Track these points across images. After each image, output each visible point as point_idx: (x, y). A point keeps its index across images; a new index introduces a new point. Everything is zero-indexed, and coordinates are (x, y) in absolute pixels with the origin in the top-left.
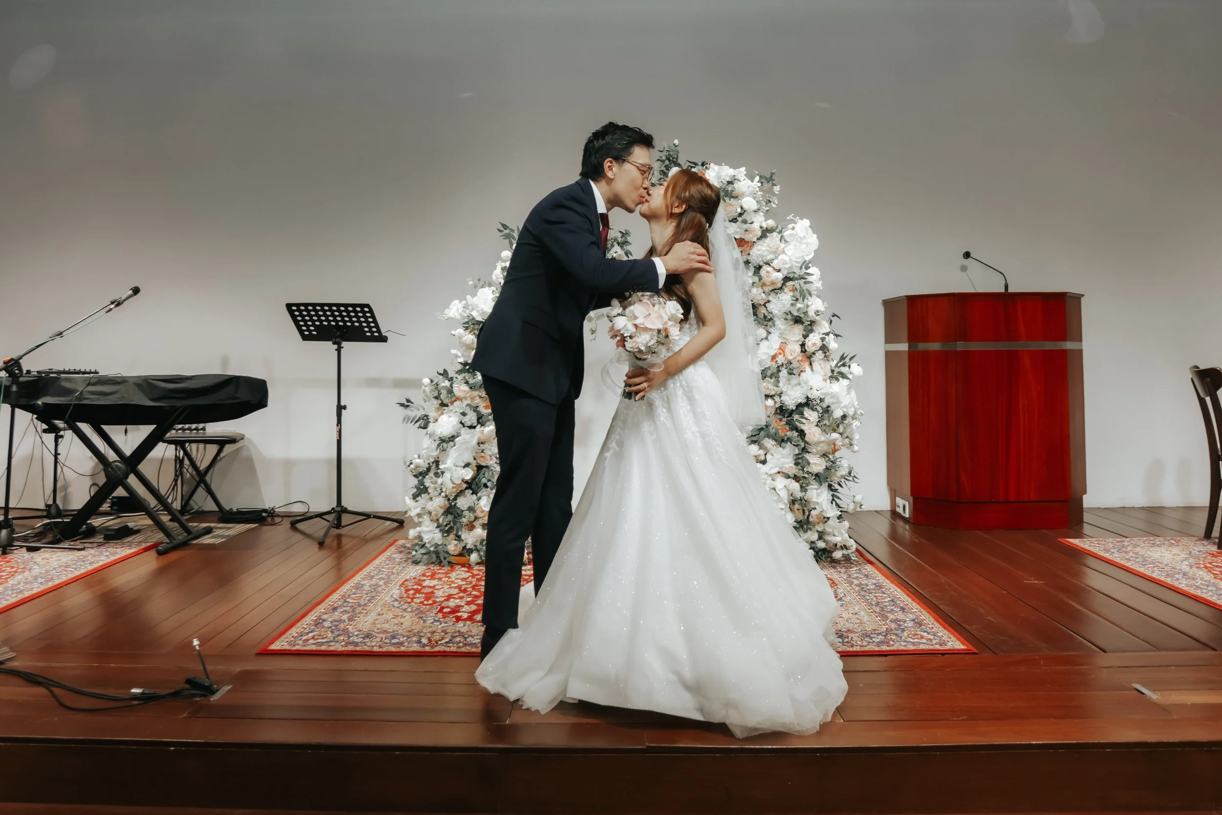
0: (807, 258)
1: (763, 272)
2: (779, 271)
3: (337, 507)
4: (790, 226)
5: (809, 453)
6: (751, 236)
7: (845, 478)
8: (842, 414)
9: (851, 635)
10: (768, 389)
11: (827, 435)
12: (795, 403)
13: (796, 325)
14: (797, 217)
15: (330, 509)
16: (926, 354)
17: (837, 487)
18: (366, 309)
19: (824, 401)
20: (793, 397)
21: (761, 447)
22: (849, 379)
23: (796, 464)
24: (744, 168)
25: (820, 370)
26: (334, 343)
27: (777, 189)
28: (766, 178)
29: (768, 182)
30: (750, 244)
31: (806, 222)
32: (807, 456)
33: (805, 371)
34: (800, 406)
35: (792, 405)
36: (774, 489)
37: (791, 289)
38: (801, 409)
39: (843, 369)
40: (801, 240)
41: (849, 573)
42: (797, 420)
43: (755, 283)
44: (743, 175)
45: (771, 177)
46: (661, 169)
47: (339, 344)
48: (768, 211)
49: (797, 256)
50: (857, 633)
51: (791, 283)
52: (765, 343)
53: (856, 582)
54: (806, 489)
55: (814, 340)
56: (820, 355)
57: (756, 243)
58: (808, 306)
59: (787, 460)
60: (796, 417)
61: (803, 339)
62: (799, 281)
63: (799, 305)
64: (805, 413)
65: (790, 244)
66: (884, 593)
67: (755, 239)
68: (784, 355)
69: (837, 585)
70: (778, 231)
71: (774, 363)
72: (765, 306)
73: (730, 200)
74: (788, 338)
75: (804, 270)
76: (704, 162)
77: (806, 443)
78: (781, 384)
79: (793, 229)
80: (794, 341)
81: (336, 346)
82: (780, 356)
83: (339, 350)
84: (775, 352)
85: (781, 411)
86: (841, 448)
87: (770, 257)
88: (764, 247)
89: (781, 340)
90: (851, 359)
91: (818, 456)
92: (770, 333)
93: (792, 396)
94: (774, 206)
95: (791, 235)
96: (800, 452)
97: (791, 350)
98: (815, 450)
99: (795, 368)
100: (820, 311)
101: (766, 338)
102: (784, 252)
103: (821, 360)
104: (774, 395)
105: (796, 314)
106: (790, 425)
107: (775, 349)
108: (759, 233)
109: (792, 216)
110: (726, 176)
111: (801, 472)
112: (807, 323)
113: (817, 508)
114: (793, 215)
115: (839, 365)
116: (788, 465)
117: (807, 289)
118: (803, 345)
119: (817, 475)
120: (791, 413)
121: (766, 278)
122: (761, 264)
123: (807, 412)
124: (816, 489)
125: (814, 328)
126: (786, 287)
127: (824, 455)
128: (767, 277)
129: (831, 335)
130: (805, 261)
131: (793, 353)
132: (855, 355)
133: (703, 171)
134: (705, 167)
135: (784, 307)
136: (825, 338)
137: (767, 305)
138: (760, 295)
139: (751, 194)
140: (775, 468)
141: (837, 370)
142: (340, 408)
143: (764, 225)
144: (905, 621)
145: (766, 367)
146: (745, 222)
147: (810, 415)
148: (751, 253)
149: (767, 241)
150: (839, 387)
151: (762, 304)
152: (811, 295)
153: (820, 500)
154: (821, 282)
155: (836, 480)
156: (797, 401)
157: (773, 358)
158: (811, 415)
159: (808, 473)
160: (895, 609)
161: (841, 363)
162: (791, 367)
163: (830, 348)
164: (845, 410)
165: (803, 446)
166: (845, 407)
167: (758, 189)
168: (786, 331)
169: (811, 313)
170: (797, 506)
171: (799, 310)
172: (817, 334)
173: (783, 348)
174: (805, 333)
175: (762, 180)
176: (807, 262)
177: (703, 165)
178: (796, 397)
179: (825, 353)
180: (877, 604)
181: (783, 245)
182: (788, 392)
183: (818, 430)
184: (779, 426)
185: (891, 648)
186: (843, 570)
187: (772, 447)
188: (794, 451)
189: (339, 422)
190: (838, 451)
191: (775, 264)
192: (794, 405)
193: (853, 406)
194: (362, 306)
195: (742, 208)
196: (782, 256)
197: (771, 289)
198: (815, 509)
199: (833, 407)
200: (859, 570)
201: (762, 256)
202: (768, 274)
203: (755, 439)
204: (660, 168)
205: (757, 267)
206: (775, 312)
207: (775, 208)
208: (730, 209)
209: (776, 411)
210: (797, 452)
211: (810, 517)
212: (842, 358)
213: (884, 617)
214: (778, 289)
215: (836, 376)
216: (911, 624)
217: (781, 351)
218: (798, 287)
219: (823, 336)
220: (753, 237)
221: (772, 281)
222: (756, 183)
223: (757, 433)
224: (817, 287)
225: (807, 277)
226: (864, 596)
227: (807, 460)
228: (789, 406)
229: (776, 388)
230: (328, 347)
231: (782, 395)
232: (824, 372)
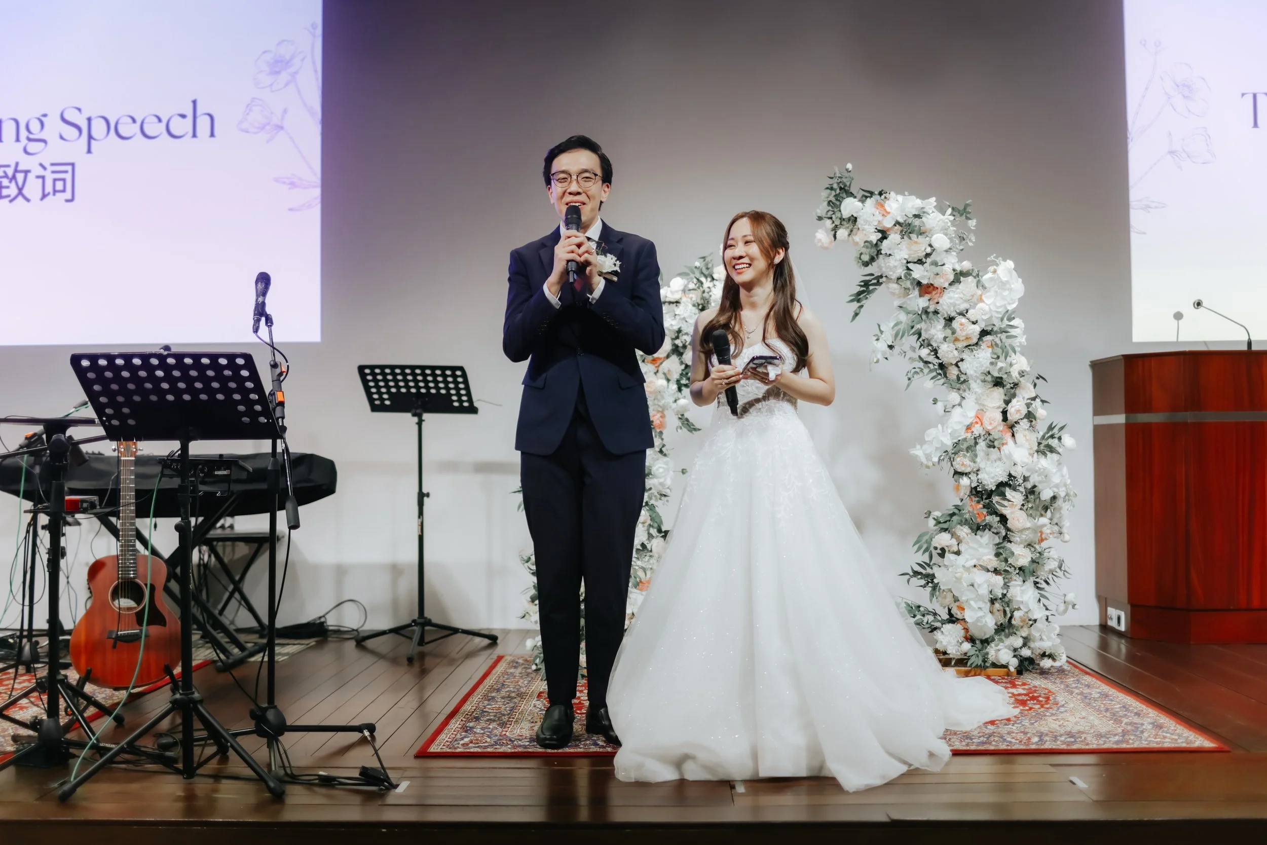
0: (1011, 308)
1: (955, 324)
2: (974, 323)
3: (419, 618)
4: (991, 268)
5: (1011, 542)
6: (942, 280)
7: (1053, 574)
8: (1052, 495)
9: (1083, 736)
10: (963, 464)
11: (1035, 519)
12: (995, 482)
13: (996, 388)
14: (1000, 258)
15: (410, 622)
16: (1147, 427)
17: (1044, 585)
18: (458, 373)
19: (1028, 480)
20: (993, 475)
21: (953, 535)
22: (1059, 453)
23: (998, 555)
24: (934, 199)
25: (1024, 442)
26: (414, 415)
27: (972, 223)
28: (959, 211)
29: (961, 215)
30: (939, 290)
31: (1010, 264)
32: (1008, 545)
33: (1006, 444)
34: (1001, 485)
35: (992, 484)
36: (972, 585)
37: (990, 344)
38: (1003, 489)
39: (1050, 441)
40: (1003, 285)
41: (1067, 684)
42: (997, 502)
43: (947, 337)
44: (932, 207)
45: (965, 209)
46: (829, 199)
47: (420, 416)
48: (962, 250)
49: (998, 304)
50: (1090, 733)
51: (988, 338)
52: (958, 410)
53: (1077, 691)
54: (1008, 586)
55: (1017, 408)
56: (1025, 424)
57: (946, 289)
58: (1011, 365)
59: (986, 551)
60: (996, 499)
61: (1004, 406)
62: (999, 335)
63: (1000, 364)
64: (1007, 494)
65: (989, 291)
66: (1112, 701)
67: (946, 285)
68: (982, 424)
69: (1054, 694)
70: (974, 274)
71: (969, 435)
72: (958, 367)
73: (918, 237)
74: (986, 404)
75: (1006, 322)
76: (882, 190)
77: (1008, 529)
78: (978, 460)
79: (995, 272)
80: (993, 407)
81: (416, 419)
82: (976, 426)
83: (420, 424)
84: (971, 420)
85: (978, 493)
86: (1049, 537)
87: (963, 307)
88: (957, 294)
89: (977, 407)
90: (1062, 428)
91: (1023, 546)
92: (964, 398)
93: (992, 473)
94: (970, 244)
95: (991, 279)
96: (1001, 541)
97: (990, 419)
98: (1018, 539)
99: (996, 440)
100: (1026, 371)
101: (960, 405)
102: (981, 300)
103: (1025, 430)
104: (970, 473)
105: (996, 374)
106: (988, 508)
107: (971, 418)
108: (951, 277)
109: (994, 257)
110: (912, 208)
111: (1003, 564)
112: (1008, 386)
113: (1022, 608)
114: (995, 255)
115: (1047, 436)
116: (989, 558)
117: (1010, 345)
118: (1004, 413)
119: (1020, 569)
120: (990, 494)
121: (960, 332)
122: (953, 314)
123: (1009, 493)
124: (1019, 585)
125: (1017, 392)
126: (983, 342)
127: (1029, 545)
128: (961, 330)
129: (1038, 400)
130: (1008, 311)
131: (993, 422)
132: (1065, 426)
133: (882, 202)
134: (883, 197)
135: (982, 366)
136: (1032, 404)
137: (960, 364)
138: (952, 352)
139: (941, 230)
140: (971, 559)
141: (1044, 443)
142: (422, 496)
143: (958, 268)
144: (1142, 724)
145: (959, 439)
146: (935, 264)
147: (1013, 497)
148: (941, 302)
149: (961, 286)
150: (1046, 463)
151: (954, 362)
152: (1015, 352)
153: (1025, 598)
154: (1025, 336)
155: (1043, 575)
156: (998, 480)
157: (968, 428)
158: (1015, 497)
159: (1011, 566)
160: (1128, 714)
161: (1049, 435)
162: (991, 438)
163: (1037, 415)
164: (1056, 490)
165: (1004, 534)
166: (1057, 486)
167: (949, 224)
168: (983, 395)
169: (1015, 374)
170: (997, 606)
171: (1001, 369)
172: (1021, 399)
173: (979, 417)
174: (1007, 398)
175: (954, 213)
176: (1009, 312)
177: (880, 194)
178: (997, 474)
179: (1031, 421)
180: (1107, 710)
181: (979, 292)
182: (987, 469)
183: (1023, 514)
184: (974, 508)
185: (1132, 746)
186: (1058, 681)
187: (966, 536)
188: (993, 540)
189: (421, 513)
190: (1045, 541)
191: (972, 314)
192: (994, 484)
193: (1065, 485)
194: (453, 369)
195: (930, 245)
196: (980, 305)
197: (965, 344)
198: (1019, 609)
199: (1040, 487)
200: (1078, 680)
201: (954, 305)
202: (962, 327)
203: (945, 526)
204: (828, 197)
205: (948, 318)
206: (970, 372)
207: (972, 246)
208: (914, 247)
209: (971, 492)
210: (997, 540)
211: (1013, 620)
212: (1051, 428)
213: (1118, 721)
214: (973, 345)
215: (1045, 448)
216: (1150, 727)
217: (978, 420)
218: (999, 342)
219: (1029, 401)
220: (944, 283)
221: (967, 335)
222: (948, 217)
223: (948, 518)
224: (1020, 343)
225: (1009, 330)
226: (1090, 704)
227: (1010, 549)
228: (988, 485)
229: (972, 464)
230: (407, 420)
231: (978, 472)
232: (1029, 444)
